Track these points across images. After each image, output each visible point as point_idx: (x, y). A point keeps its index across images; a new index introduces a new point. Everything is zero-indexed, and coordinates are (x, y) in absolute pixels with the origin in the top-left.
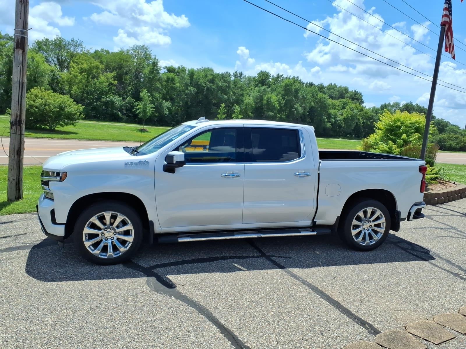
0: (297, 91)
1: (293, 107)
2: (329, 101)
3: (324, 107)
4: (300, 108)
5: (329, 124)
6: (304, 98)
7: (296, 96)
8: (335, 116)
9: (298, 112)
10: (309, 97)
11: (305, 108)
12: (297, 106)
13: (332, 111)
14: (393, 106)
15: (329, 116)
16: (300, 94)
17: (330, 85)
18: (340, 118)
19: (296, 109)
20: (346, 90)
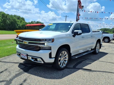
0: (7, 16)
1: (6, 21)
2: (17, 20)
3: (16, 22)
4: (9, 22)
5: (18, 27)
6: (9, 19)
7: (7, 18)
8: (19, 24)
9: (8, 23)
10: (11, 18)
11: (10, 22)
12: (7, 21)
13: (18, 23)
14: (34, 22)
15: (17, 24)
16: (8, 17)
17: (15, 15)
18: (21, 25)
19: (7, 22)
20: (20, 17)
